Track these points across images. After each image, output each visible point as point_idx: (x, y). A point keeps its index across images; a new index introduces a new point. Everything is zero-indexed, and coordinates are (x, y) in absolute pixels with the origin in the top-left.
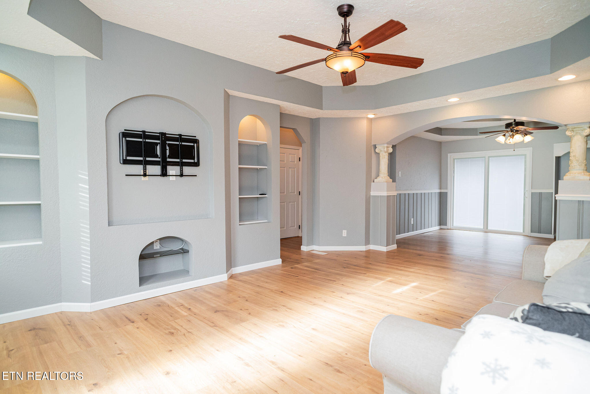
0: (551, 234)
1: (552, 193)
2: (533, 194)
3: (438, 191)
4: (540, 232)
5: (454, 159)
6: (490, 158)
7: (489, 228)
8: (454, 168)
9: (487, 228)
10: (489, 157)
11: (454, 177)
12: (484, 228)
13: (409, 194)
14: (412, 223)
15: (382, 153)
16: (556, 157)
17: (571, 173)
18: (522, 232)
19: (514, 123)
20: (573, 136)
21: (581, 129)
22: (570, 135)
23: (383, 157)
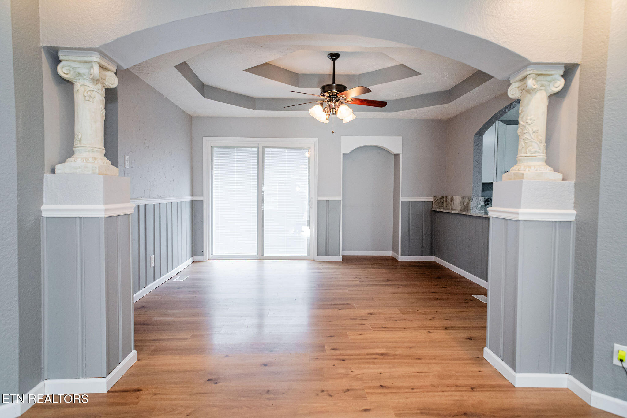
0: (339, 255)
1: (340, 201)
2: (319, 202)
3: (189, 198)
4: (327, 254)
5: (212, 147)
6: (266, 150)
7: (266, 254)
8: (212, 161)
9: (263, 255)
10: (264, 148)
11: (212, 175)
12: (257, 254)
13: (145, 205)
14: (153, 265)
15: (82, 82)
16: (343, 154)
17: (530, 167)
18: (307, 255)
19: (334, 85)
20: (535, 91)
21: (549, 78)
22: (534, 87)
23: (87, 98)
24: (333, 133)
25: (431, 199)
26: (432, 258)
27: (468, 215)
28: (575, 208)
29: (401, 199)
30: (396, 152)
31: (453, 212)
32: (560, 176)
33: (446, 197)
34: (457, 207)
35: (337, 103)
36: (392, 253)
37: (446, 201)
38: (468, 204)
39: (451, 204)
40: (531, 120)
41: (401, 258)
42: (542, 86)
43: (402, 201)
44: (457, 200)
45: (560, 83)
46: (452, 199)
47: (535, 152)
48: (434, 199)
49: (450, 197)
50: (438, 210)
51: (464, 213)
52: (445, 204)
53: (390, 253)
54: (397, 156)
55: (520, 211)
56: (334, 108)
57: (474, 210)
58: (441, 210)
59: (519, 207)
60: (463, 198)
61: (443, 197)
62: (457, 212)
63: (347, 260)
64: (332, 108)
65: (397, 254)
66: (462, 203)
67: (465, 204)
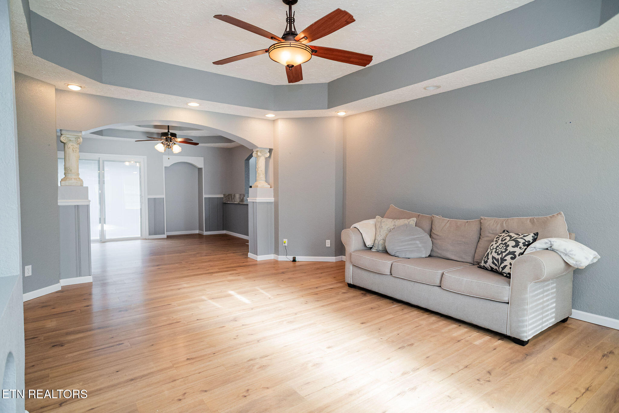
0: (165, 235)
1: (164, 198)
2: (149, 199)
4: (156, 234)
7: (107, 238)
9: (105, 238)
10: (104, 161)
16: (165, 167)
17: (260, 183)
18: (140, 236)
19: (169, 133)
20: (261, 156)
21: (265, 152)
22: (260, 155)
23: (74, 151)
24: (169, 159)
25: (222, 196)
26: (224, 232)
27: (243, 204)
28: (274, 197)
29: (204, 196)
30: (200, 167)
31: (235, 203)
32: (269, 186)
33: (231, 195)
34: (237, 200)
35: (171, 143)
36: (199, 231)
37: (231, 197)
38: (243, 198)
39: (234, 199)
40: (260, 166)
41: (205, 233)
42: (263, 155)
43: (205, 198)
44: (237, 196)
45: (268, 154)
46: (234, 196)
47: (262, 178)
48: (224, 196)
49: (233, 194)
50: (227, 202)
51: (241, 203)
52: (231, 199)
53: (197, 232)
54: (200, 170)
55: (257, 199)
56: (169, 145)
57: (246, 201)
58: (229, 202)
59: (257, 198)
60: (240, 195)
61: (229, 195)
62: (237, 203)
63: (169, 237)
64: (168, 145)
65: (202, 231)
66: (240, 198)
67: (242, 198)
